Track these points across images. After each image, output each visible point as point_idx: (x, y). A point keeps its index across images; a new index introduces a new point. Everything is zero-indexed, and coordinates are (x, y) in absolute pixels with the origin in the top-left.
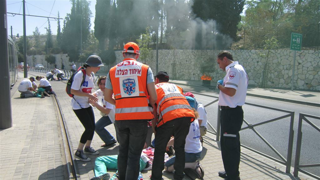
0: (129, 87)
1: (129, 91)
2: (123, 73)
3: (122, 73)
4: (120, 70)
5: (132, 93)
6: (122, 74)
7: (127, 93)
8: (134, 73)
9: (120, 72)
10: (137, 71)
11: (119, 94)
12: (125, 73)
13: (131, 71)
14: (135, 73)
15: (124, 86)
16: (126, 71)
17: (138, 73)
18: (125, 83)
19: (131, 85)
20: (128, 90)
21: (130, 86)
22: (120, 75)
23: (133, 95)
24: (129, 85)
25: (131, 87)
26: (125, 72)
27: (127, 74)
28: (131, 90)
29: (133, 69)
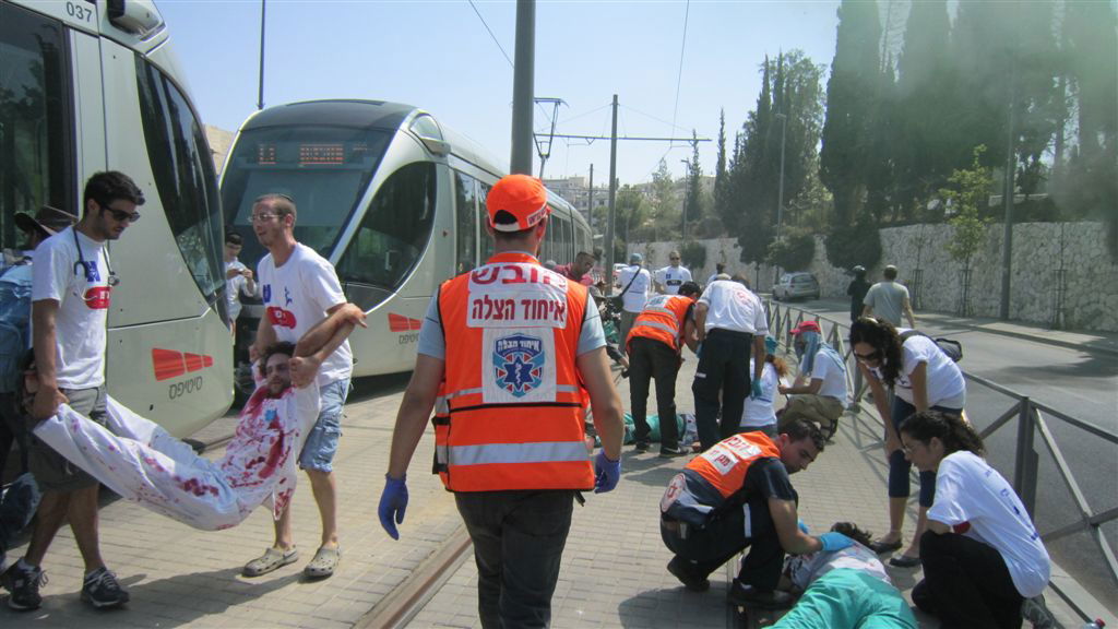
0: (519, 367)
1: (515, 382)
2: (500, 310)
3: (495, 312)
4: (488, 301)
5: (527, 388)
6: (496, 317)
7: (510, 388)
8: (539, 317)
9: (486, 308)
10: (551, 310)
11: (476, 391)
12: (504, 312)
13: (531, 307)
14: (546, 317)
15: (496, 361)
16: (510, 306)
17: (556, 318)
18: (504, 351)
19: (527, 358)
20: (511, 378)
21: (520, 362)
22: (487, 317)
23: (532, 396)
24: (518, 360)
25: (526, 368)
26: (505, 307)
27: (512, 318)
28: (525, 377)
29: (535, 301)
